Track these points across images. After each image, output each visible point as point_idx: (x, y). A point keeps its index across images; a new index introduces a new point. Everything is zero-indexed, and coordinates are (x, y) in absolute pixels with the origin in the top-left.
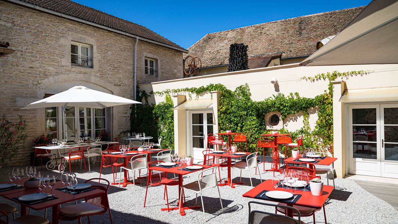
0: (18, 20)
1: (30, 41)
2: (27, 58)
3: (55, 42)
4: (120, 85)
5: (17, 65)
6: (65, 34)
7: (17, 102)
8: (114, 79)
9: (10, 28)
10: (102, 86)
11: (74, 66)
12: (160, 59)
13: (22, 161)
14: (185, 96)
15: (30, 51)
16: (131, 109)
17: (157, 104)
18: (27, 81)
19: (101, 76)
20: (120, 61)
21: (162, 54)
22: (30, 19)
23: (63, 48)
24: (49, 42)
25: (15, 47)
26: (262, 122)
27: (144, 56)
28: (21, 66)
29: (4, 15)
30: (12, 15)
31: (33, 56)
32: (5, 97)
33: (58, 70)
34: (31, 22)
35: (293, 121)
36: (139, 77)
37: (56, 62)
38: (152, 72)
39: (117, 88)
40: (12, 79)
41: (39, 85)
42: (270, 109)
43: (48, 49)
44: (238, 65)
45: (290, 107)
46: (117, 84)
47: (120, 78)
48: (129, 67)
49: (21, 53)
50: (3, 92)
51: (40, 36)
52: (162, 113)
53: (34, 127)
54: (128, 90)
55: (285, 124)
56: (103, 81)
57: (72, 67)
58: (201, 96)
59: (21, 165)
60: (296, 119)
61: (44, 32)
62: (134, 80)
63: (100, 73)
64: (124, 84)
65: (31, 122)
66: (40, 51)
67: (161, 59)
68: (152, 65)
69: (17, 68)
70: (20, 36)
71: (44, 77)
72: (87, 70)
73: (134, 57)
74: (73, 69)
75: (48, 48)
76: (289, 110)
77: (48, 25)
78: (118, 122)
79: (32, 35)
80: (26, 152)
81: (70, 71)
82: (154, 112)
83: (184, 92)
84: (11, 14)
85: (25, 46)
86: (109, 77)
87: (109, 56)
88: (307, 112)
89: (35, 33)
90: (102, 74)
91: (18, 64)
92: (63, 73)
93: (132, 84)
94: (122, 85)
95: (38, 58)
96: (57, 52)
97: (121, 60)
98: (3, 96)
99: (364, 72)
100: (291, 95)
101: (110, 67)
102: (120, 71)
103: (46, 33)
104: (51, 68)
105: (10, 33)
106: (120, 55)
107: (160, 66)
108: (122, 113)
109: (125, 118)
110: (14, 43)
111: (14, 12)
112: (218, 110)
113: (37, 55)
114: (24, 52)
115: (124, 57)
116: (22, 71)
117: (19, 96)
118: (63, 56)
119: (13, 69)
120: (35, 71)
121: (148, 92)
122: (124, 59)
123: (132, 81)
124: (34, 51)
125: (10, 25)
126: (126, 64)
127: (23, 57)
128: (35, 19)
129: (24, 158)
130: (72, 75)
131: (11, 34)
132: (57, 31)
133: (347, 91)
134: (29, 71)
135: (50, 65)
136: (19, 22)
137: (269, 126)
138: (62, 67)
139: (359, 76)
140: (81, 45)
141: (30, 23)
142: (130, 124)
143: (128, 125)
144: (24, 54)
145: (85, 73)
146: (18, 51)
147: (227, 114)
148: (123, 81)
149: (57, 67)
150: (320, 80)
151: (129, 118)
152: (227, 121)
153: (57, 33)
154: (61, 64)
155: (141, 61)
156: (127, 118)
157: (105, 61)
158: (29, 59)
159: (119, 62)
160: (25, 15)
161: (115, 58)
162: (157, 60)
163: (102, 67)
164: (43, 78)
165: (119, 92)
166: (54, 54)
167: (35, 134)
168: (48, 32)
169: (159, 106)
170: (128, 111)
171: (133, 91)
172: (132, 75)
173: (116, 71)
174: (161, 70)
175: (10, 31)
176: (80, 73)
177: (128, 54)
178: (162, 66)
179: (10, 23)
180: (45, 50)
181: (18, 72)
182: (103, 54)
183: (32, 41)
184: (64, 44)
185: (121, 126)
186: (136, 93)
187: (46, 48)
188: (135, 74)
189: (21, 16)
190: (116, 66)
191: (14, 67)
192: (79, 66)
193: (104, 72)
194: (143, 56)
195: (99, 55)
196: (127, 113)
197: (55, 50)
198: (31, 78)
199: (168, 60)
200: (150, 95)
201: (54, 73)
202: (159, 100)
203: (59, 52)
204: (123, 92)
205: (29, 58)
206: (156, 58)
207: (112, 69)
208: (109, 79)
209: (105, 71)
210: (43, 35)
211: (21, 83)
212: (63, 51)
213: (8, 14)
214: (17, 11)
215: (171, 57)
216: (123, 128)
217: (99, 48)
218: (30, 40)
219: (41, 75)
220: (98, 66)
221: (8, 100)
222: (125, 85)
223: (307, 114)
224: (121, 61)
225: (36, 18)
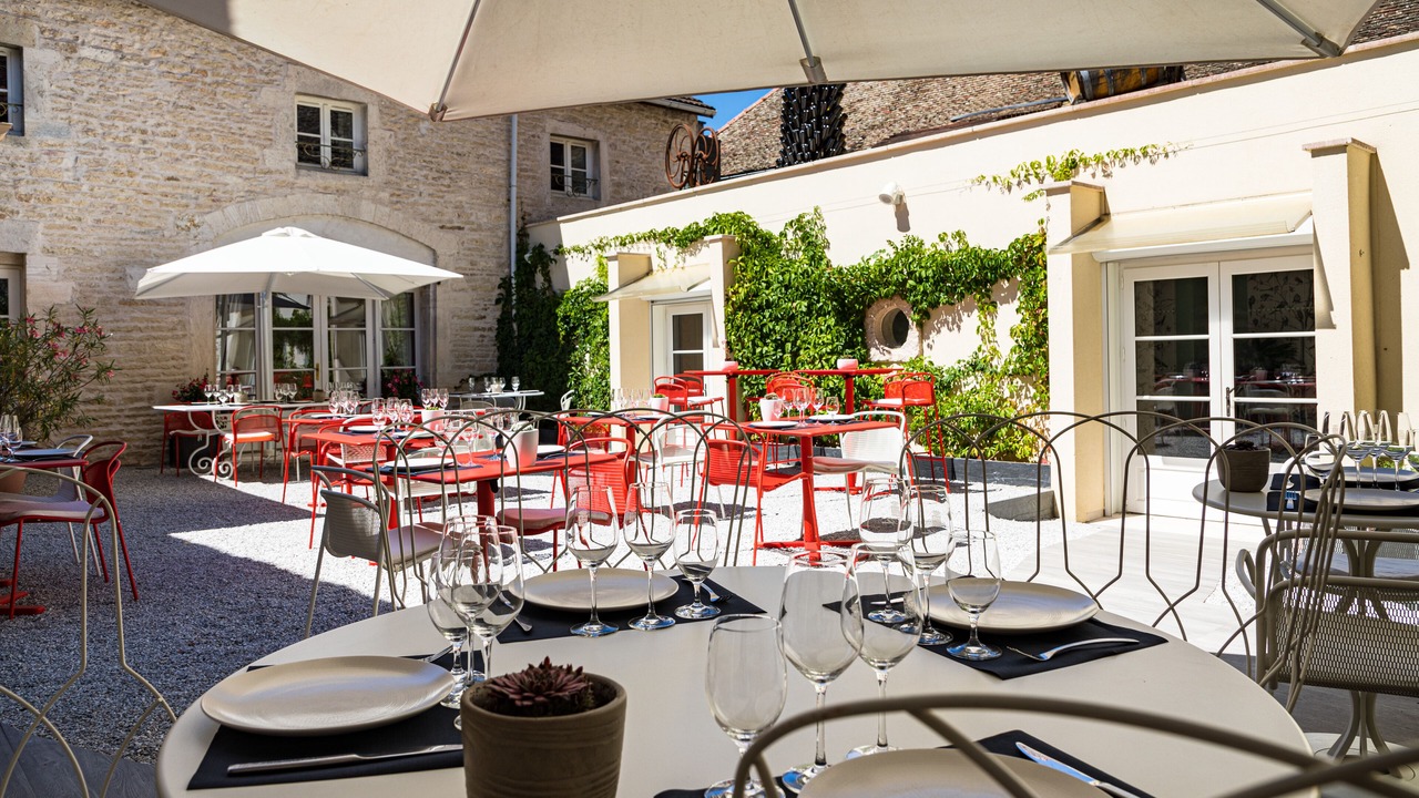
0: (134, 42)
1: (168, 102)
2: (159, 151)
3: (246, 99)
4: (460, 228)
5: (129, 172)
6: (275, 73)
7: (129, 280)
8: (439, 208)
9: (112, 66)
10: (397, 229)
11: (303, 172)
12: (609, 138)
13: (144, 451)
14: (649, 258)
15: (169, 129)
16: (500, 306)
17: (573, 287)
18: (159, 218)
19: (395, 199)
20: (460, 151)
21: (616, 122)
22: (167, 35)
23: (269, 117)
24: (225, 101)
25: (123, 119)
26: (855, 335)
27: (549, 130)
28: (142, 173)
29: (93, 30)
30: (117, 28)
31: (176, 146)
32: (95, 264)
33: (254, 183)
34: (171, 46)
35: (950, 330)
36: (530, 202)
37: (247, 161)
38: (580, 183)
39: (450, 236)
40: (114, 214)
41: (194, 231)
42: (877, 289)
43: (224, 123)
44: (804, 145)
45: (936, 284)
46: (448, 225)
47: (460, 206)
48: (491, 170)
49: (144, 137)
50: (91, 251)
51: (199, 84)
52: (585, 315)
53: (182, 355)
54: (491, 244)
55: (927, 341)
56: (401, 215)
57: (298, 175)
58: (691, 255)
59: (143, 464)
60: (957, 323)
61: (209, 73)
62: (509, 212)
63: (392, 191)
64: (473, 223)
65: (172, 337)
66: (198, 129)
67: (612, 141)
68: (579, 162)
69: (130, 180)
70: (137, 86)
71: (211, 206)
72: (347, 182)
73: (509, 137)
74: (303, 181)
75: (223, 120)
76: (933, 292)
77: (224, 51)
78: (454, 345)
79: (175, 85)
80: (156, 426)
81: (292, 186)
82: (560, 312)
83: (646, 245)
84: (115, 24)
85: (154, 116)
86: (422, 202)
87: (423, 136)
88: (989, 297)
89: (183, 75)
90: (397, 193)
91: (131, 169)
92: (269, 192)
93: (504, 222)
94: (467, 227)
95: (193, 150)
96: (251, 129)
97: (463, 147)
98: (88, 264)
99: (1161, 151)
100: (942, 240)
101: (425, 172)
102: (461, 184)
103: (218, 75)
104: (231, 179)
105: (111, 80)
106: (462, 131)
107: (610, 162)
108: (466, 317)
109: (479, 333)
110: (122, 109)
111: (122, 19)
112: (727, 299)
113: (188, 141)
114: (150, 132)
115: (475, 139)
116: (145, 189)
117: (135, 262)
118: (269, 142)
119: (118, 184)
120: (183, 188)
121: (549, 248)
122: (475, 143)
123: (504, 215)
124: (179, 131)
125: (109, 57)
126: (483, 159)
127: (149, 149)
128: (183, 36)
129: (150, 444)
130: (298, 199)
131: (112, 83)
132: (249, 65)
133: (1109, 219)
134: (164, 189)
135: (228, 170)
136: (137, 46)
137: (878, 349)
138: (265, 173)
139: (1145, 162)
140: (330, 105)
141: (168, 49)
142: (497, 353)
143: (487, 356)
144: (151, 138)
145: (340, 192)
146: (134, 132)
147: (754, 311)
148: (471, 214)
149: (251, 176)
150: (1029, 183)
151: (493, 334)
152: (753, 333)
153: (250, 72)
154: (262, 167)
155: (534, 150)
156: (485, 333)
157: (409, 154)
158: (166, 154)
159: (458, 154)
160: (154, 25)
161: (444, 143)
162: (596, 144)
163: (397, 172)
164: (207, 210)
165: (455, 251)
166: (241, 135)
167: (183, 374)
168: (223, 71)
169: (577, 295)
170: (488, 311)
171: (505, 248)
172: (504, 193)
173: (447, 182)
174: (611, 174)
175: (109, 74)
176: (326, 191)
177: (487, 129)
178: (618, 162)
179: (110, 50)
180: (213, 124)
181: (133, 193)
182: (402, 131)
183: (173, 100)
184: (271, 105)
185: (463, 359)
186: (517, 252)
187: (216, 119)
188: (514, 190)
189: (143, 30)
190: (446, 168)
191: (121, 179)
192: (323, 169)
193: (404, 186)
194: (544, 131)
195: (389, 133)
196: (484, 317)
197: (243, 125)
198: (170, 209)
199: (639, 143)
200: (557, 257)
201: (242, 194)
202: (579, 273)
203: (256, 129)
204: (469, 249)
205: (166, 151)
206: (592, 138)
207: (433, 178)
208: (423, 209)
209: (410, 183)
210: (208, 80)
211: (140, 223)
212: (270, 127)
213: (106, 26)
214: (129, 15)
215: (650, 133)
216: (472, 364)
217: (386, 111)
218: (168, 99)
219: (202, 200)
220: (383, 168)
221: (105, 274)
222: (479, 228)
223: (989, 305)
224: (465, 150)
225: (186, 32)
